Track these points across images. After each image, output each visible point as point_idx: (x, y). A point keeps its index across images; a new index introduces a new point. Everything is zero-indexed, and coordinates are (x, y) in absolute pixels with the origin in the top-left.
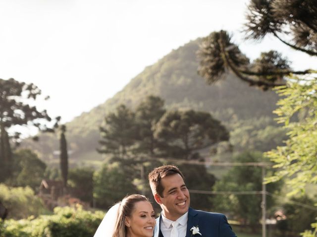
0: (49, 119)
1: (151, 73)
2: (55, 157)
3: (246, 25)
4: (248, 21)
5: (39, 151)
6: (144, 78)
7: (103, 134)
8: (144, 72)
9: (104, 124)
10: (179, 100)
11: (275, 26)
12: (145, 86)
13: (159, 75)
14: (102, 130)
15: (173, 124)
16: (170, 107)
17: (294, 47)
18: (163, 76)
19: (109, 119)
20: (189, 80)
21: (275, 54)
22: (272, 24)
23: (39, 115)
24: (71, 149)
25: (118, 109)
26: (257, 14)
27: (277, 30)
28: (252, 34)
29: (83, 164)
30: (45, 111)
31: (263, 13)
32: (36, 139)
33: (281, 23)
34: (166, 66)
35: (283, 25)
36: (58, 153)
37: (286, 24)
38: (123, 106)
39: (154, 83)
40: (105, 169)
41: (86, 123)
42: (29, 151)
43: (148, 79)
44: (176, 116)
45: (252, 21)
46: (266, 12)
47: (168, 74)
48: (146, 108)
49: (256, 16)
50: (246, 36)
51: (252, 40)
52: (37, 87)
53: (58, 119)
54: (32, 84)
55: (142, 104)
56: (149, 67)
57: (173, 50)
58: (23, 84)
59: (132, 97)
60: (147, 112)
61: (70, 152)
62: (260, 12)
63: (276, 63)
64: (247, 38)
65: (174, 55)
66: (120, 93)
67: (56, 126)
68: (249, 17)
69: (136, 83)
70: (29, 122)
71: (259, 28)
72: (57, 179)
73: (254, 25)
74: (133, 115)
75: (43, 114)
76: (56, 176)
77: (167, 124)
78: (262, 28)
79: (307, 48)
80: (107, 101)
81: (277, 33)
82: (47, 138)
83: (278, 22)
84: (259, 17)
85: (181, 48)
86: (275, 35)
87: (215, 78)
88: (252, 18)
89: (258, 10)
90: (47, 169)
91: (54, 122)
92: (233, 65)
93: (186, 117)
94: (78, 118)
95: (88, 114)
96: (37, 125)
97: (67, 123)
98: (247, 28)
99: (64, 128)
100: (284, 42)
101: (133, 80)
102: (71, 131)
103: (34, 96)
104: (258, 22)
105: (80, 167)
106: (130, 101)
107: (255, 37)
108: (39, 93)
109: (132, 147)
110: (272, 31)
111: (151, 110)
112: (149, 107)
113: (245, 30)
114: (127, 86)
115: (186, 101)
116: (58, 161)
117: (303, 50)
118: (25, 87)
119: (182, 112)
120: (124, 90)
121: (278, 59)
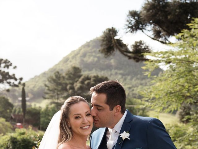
0: (16, 79)
1: (75, 55)
2: (19, 101)
3: (126, 25)
4: (128, 23)
5: (11, 97)
6: (70, 57)
7: (47, 88)
8: (71, 54)
9: (47, 83)
10: (90, 70)
11: (142, 26)
12: (71, 61)
13: (79, 55)
14: (46, 86)
15: (86, 82)
16: (85, 73)
17: (153, 39)
18: (81, 56)
19: (50, 79)
20: (96, 59)
21: (142, 42)
22: (141, 25)
23: (10, 77)
24: (28, 97)
25: (55, 73)
26: (132, 19)
27: (143, 29)
28: (130, 30)
29: (35, 105)
30: (14, 75)
31: (136, 19)
32: (8, 91)
33: (146, 25)
34: (83, 51)
35: (147, 26)
36: (20, 99)
37: (148, 26)
38: (58, 72)
39: (76, 60)
40: (47, 108)
41: (37, 82)
42: (4, 98)
43: (73, 58)
44: (88, 78)
45: (130, 23)
46: (137, 19)
47: (84, 55)
48: (71, 73)
49: (131, 21)
50: (127, 31)
51: (129, 33)
52: (9, 62)
53: (21, 79)
54: (7, 60)
55: (69, 71)
56: (73, 51)
57: (87, 42)
58: (2, 60)
59: (63, 68)
60: (72, 76)
61: (27, 99)
62: (134, 19)
63: (143, 48)
64: (127, 32)
65: (88, 45)
66: (56, 65)
67: (20, 83)
68: (128, 21)
69: (66, 60)
70: (5, 81)
71: (134, 27)
72: (20, 114)
73: (130, 26)
74: (64, 78)
75: (13, 77)
76: (19, 112)
77: (82, 82)
78: (135, 27)
79: (160, 39)
80: (49, 70)
81: (144, 30)
82: (15, 91)
83: (144, 24)
84: (133, 22)
85: (91, 41)
86: (143, 31)
87: (109, 54)
88: (130, 22)
89: (133, 17)
90: (14, 108)
91: (18, 81)
92: (119, 47)
93: (94, 79)
94: (32, 79)
95: (39, 77)
96: (9, 83)
97: (26, 82)
98: (127, 27)
99: (24, 84)
100: (148, 36)
101: (64, 58)
102: (28, 87)
103: (7, 67)
104: (133, 24)
105: (33, 107)
106: (62, 70)
107: (131, 32)
108: (11, 65)
109: (63, 96)
110: (141, 29)
111: (74, 75)
112: (73, 73)
113: (126, 28)
114: (61, 62)
115: (94, 70)
116: (20, 104)
117: (158, 41)
118: (3, 61)
119: (91, 76)
120: (59, 64)
121: (144, 45)
